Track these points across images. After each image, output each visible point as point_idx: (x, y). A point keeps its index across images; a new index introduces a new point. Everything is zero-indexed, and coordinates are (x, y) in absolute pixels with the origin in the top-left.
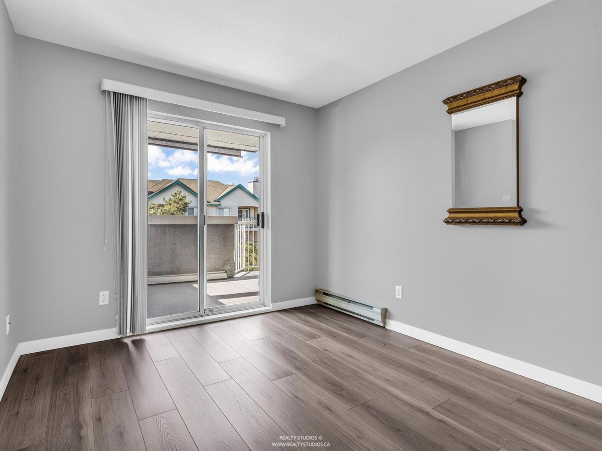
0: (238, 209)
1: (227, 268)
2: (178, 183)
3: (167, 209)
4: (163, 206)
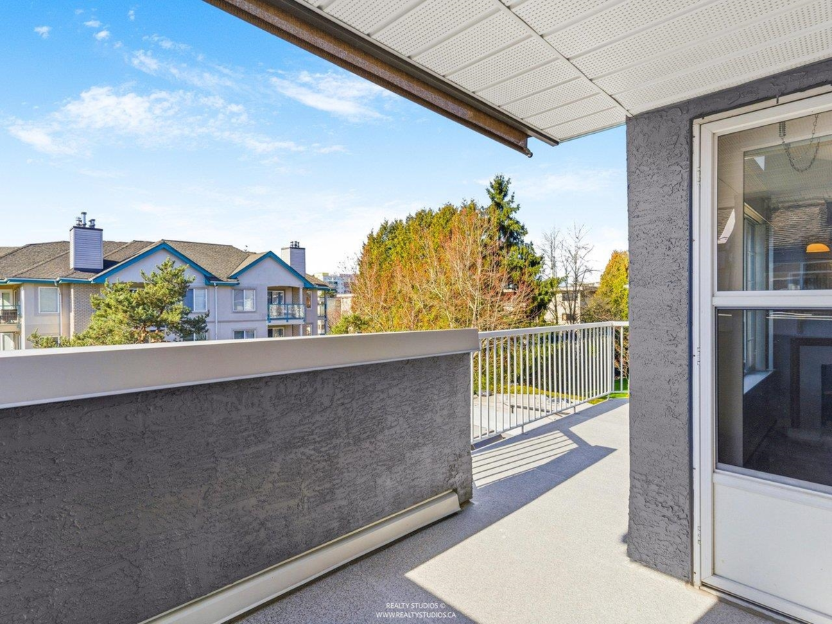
0: (266, 291)
1: (458, 479)
2: (164, 246)
3: (151, 291)
4: (141, 285)
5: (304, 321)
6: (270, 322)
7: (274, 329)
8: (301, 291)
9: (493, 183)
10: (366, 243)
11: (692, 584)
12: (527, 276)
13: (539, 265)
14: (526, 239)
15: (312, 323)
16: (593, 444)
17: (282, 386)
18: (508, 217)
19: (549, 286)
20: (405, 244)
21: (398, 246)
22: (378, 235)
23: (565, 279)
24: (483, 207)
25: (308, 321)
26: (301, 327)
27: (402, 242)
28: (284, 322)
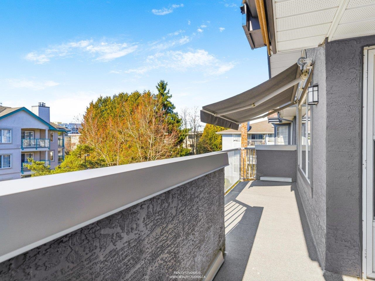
0: (20, 131)
5: (49, 149)
6: (23, 150)
7: (25, 153)
8: (47, 132)
9: (159, 84)
10: (89, 107)
11: (362, 279)
12: (175, 127)
13: (180, 123)
14: (175, 111)
15: (54, 150)
16: (252, 206)
17: (151, 206)
18: (166, 100)
19: (185, 132)
20: (112, 109)
21: (109, 110)
22: (96, 103)
23: (191, 129)
24: (154, 94)
25: (51, 149)
26: (47, 153)
27: (110, 108)
28: (34, 150)
